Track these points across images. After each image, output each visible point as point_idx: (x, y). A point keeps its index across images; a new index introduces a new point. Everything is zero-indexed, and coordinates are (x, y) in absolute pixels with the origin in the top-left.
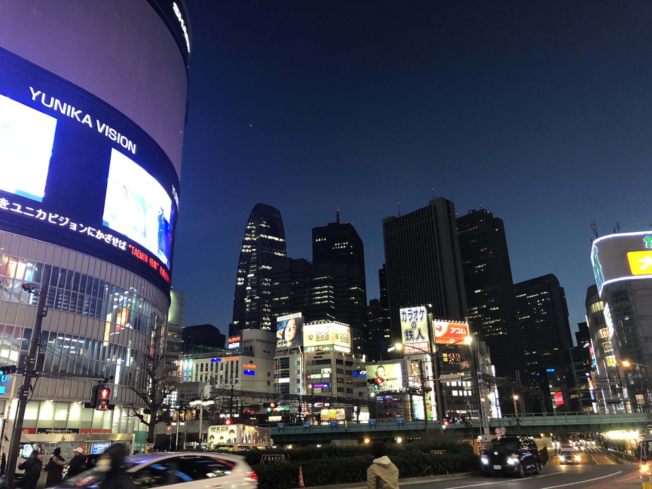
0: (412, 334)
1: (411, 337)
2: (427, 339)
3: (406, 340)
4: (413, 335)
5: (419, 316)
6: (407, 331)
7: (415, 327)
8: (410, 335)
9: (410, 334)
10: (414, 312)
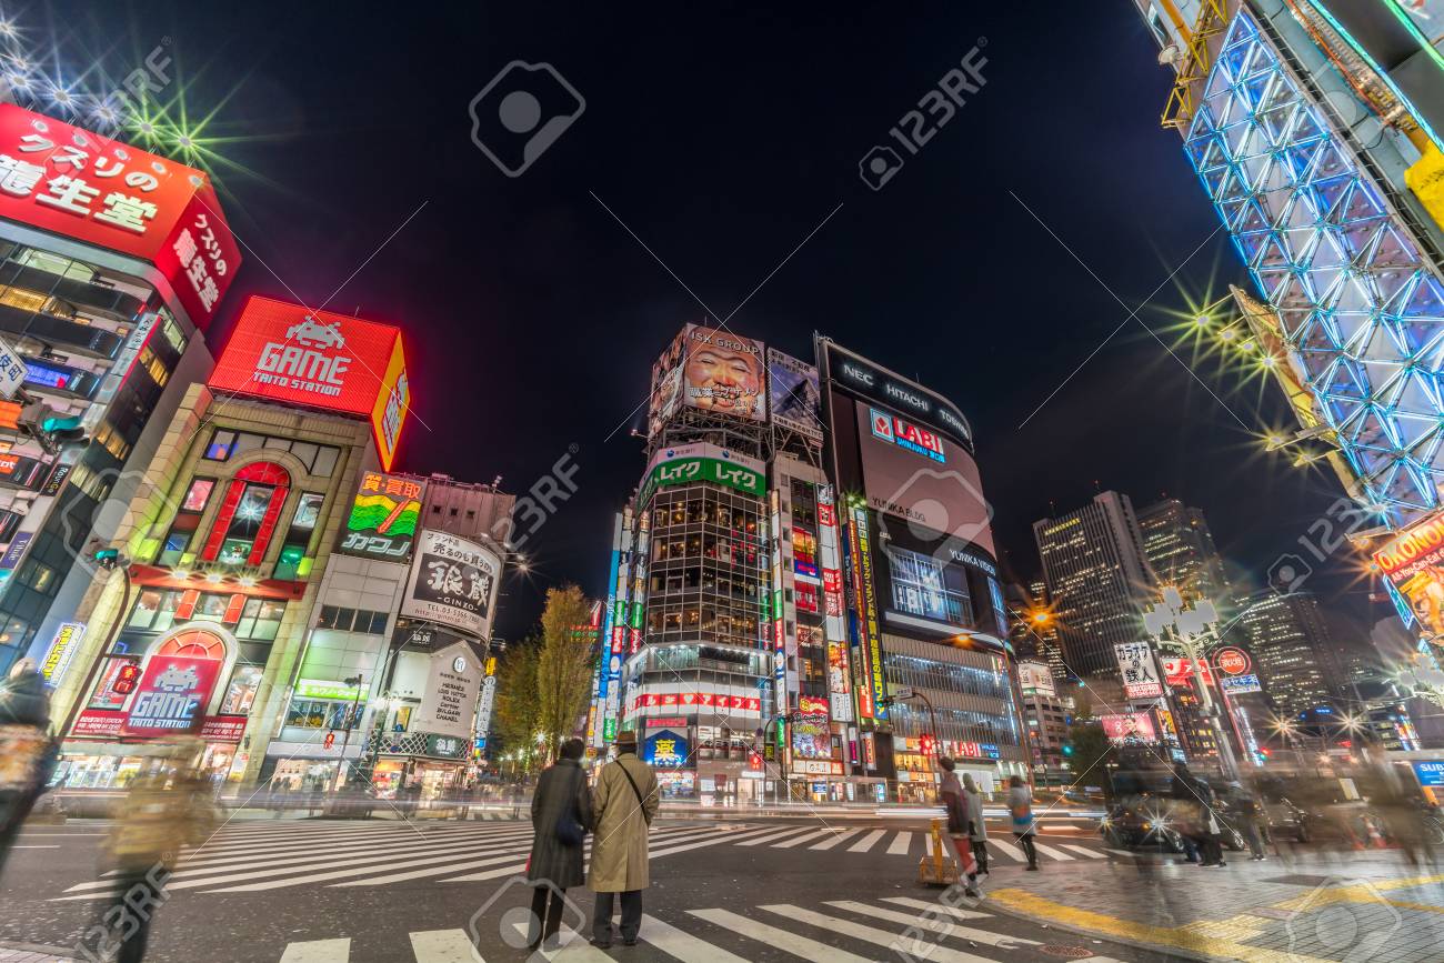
0: (1135, 674)
1: (1135, 677)
2: (1157, 680)
3: (1129, 681)
5: (1141, 653)
6: (1128, 671)
7: (1138, 667)
8: (1132, 676)
10: (1134, 649)
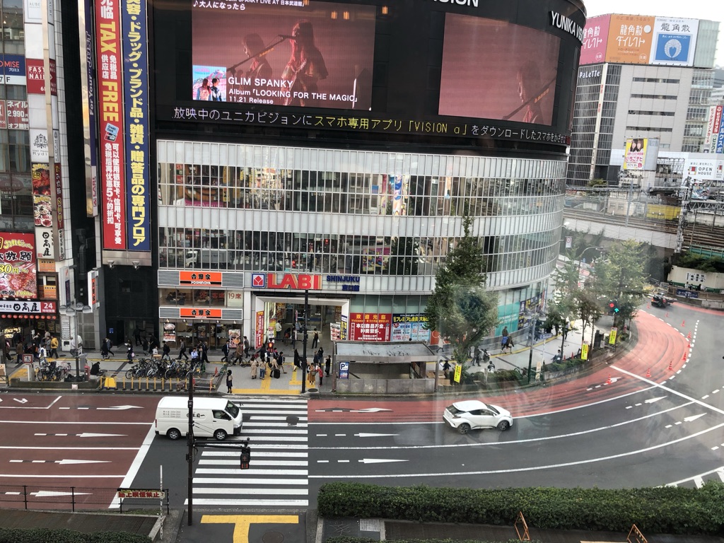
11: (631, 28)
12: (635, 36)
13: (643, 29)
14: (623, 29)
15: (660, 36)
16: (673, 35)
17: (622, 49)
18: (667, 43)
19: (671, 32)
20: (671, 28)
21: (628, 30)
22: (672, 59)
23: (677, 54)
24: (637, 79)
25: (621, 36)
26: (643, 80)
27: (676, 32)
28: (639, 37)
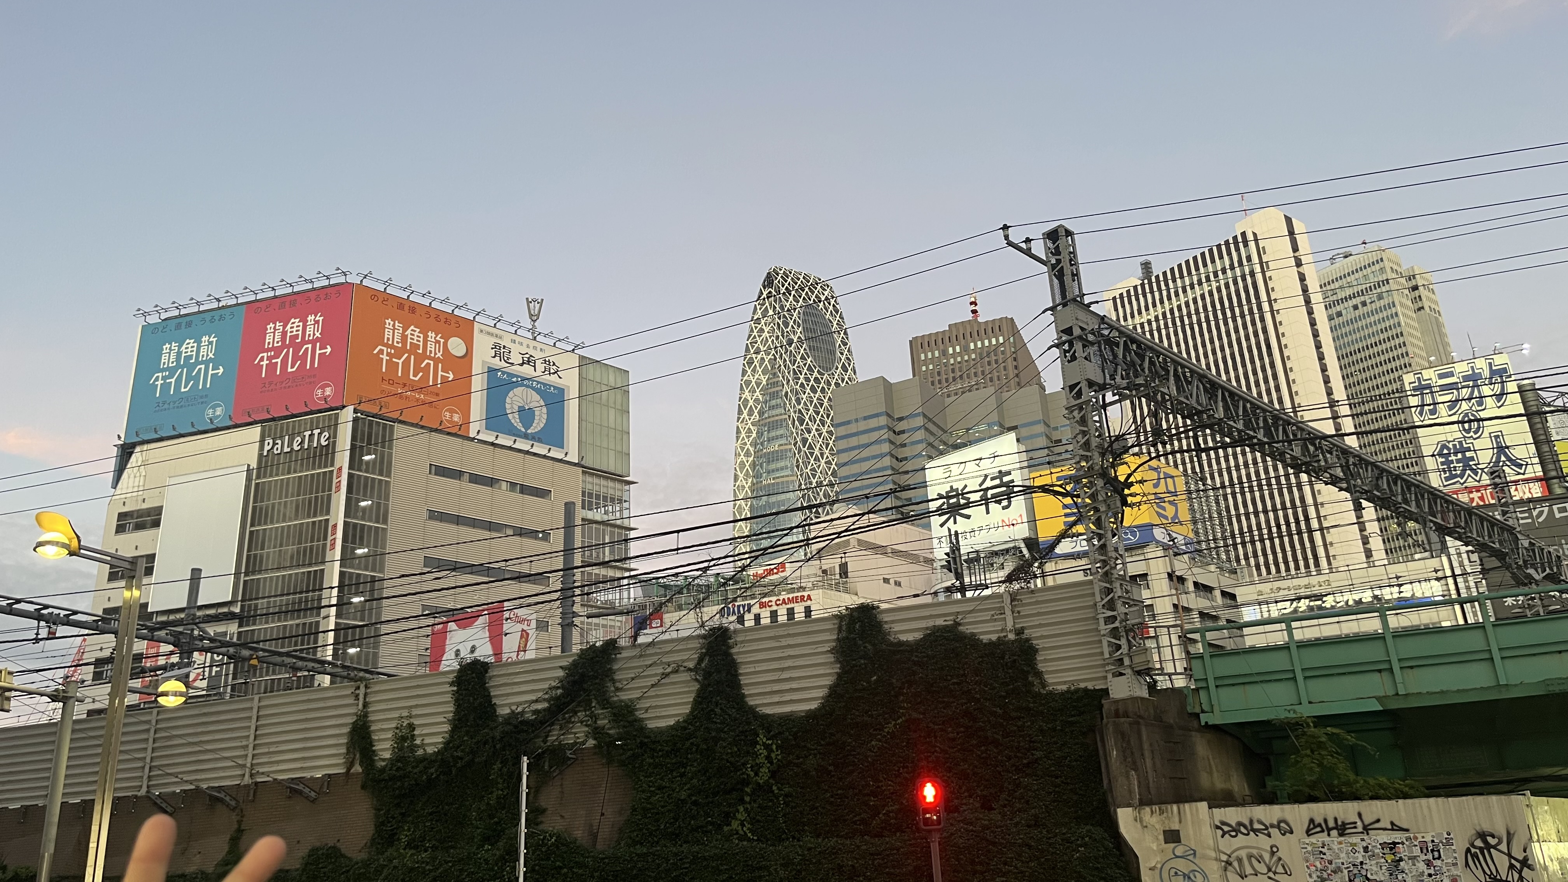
0: (1468, 454)
1: (1467, 466)
3: (1447, 479)
4: (1472, 459)
6: (1444, 447)
7: (1475, 433)
8: (1458, 461)
9: (1460, 456)
10: (1466, 378)
11: (414, 334)
12: (424, 356)
13: (445, 344)
14: (392, 330)
15: (492, 371)
16: (524, 379)
17: (391, 382)
18: (511, 394)
19: (516, 369)
20: (516, 359)
21: (404, 338)
22: (526, 436)
23: (538, 425)
24: (441, 471)
25: (387, 345)
26: (456, 474)
27: (527, 370)
28: (436, 361)
